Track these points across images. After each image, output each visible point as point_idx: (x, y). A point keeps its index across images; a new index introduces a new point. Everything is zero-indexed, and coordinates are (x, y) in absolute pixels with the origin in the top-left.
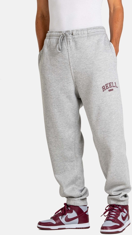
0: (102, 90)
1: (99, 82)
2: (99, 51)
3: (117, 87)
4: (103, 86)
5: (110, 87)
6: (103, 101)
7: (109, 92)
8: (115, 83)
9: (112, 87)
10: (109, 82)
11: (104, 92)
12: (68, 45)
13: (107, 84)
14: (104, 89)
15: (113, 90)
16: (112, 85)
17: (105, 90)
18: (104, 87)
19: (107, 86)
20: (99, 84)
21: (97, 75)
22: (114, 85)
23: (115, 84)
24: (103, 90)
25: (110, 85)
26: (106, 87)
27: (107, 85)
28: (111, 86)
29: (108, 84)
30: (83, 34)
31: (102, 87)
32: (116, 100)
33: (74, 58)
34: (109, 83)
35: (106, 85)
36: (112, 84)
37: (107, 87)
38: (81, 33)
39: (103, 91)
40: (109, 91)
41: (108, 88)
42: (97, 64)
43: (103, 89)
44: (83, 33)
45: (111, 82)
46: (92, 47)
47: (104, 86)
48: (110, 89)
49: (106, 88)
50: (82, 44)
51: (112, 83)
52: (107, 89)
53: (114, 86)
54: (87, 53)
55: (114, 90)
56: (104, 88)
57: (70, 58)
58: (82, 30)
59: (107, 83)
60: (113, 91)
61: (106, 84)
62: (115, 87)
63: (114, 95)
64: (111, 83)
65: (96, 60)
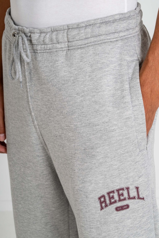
0: (99, 205)
1: (89, 184)
2: (93, 99)
3: (143, 199)
4: (100, 196)
5: (120, 200)
6: (99, 234)
7: (116, 212)
8: (137, 188)
9: (125, 199)
10: (118, 188)
11: (103, 210)
12: (26, 66)
13: (113, 192)
14: (103, 205)
15: (127, 206)
16: (126, 195)
17: (106, 206)
18: (102, 199)
19: (113, 197)
20: (90, 188)
21: (86, 164)
22: (133, 193)
23: (135, 190)
24: (101, 206)
25: (119, 195)
26: (110, 198)
27: (111, 195)
28: (122, 198)
29: (115, 191)
30: (55, 41)
31: (100, 198)
32: (135, 232)
33: (37, 102)
34: (118, 191)
35: (109, 194)
36: (125, 193)
37: (113, 201)
38: (51, 40)
39: (102, 208)
40: (118, 209)
41: (115, 202)
42: (84, 134)
43: (101, 203)
44: (57, 38)
45: (123, 186)
46: (74, 83)
47: (103, 196)
48: (119, 204)
49: (108, 202)
50: (51, 71)
51: (128, 189)
52: (112, 205)
53: (131, 196)
54: (63, 97)
55: (130, 206)
56: (105, 201)
57: (30, 98)
58: (54, 30)
59: (112, 190)
60: (128, 210)
61: (108, 191)
62: (134, 198)
63: (129, 220)
64: (123, 189)
65: (84, 125)
